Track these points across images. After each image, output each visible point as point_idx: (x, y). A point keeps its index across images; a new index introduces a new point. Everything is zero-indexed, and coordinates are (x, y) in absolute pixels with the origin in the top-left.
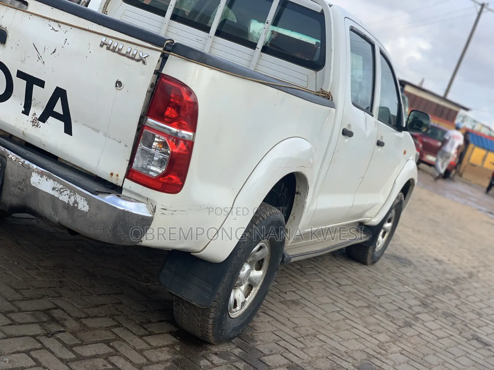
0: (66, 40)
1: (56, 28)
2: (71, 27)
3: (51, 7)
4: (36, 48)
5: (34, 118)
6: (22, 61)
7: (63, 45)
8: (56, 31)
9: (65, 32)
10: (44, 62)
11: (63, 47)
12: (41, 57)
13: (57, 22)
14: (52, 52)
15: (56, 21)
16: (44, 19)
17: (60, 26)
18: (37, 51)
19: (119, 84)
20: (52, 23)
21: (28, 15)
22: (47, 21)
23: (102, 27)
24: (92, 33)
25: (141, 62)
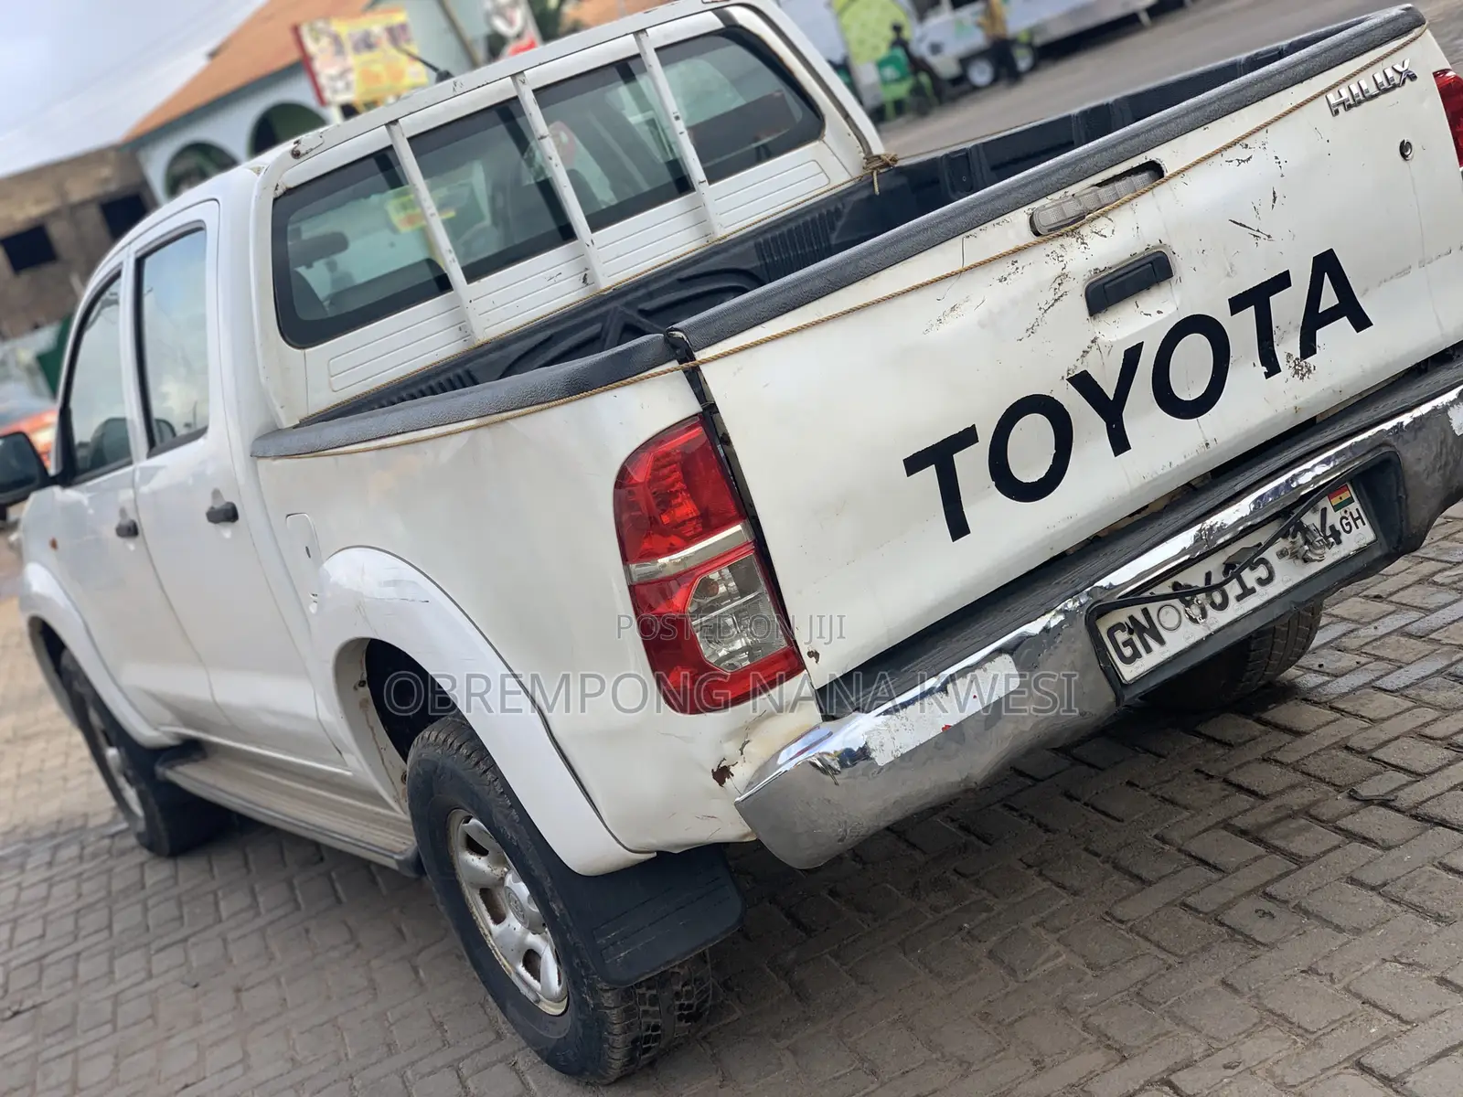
0: (1276, 158)
1: (1244, 154)
2: (1265, 130)
3: (1202, 128)
4: (1241, 224)
5: (1293, 365)
6: (1228, 275)
7: (1280, 172)
8: (1249, 159)
9: (1263, 147)
10: (1269, 236)
11: (1282, 176)
12: (1258, 231)
13: (1235, 145)
14: (1271, 202)
15: (1234, 143)
16: (1210, 161)
17: (1247, 145)
18: (1245, 226)
19: (1404, 148)
20: (1228, 154)
21: (1178, 179)
22: (1218, 158)
23: (1308, 81)
24: (1304, 108)
25: (1408, 81)
